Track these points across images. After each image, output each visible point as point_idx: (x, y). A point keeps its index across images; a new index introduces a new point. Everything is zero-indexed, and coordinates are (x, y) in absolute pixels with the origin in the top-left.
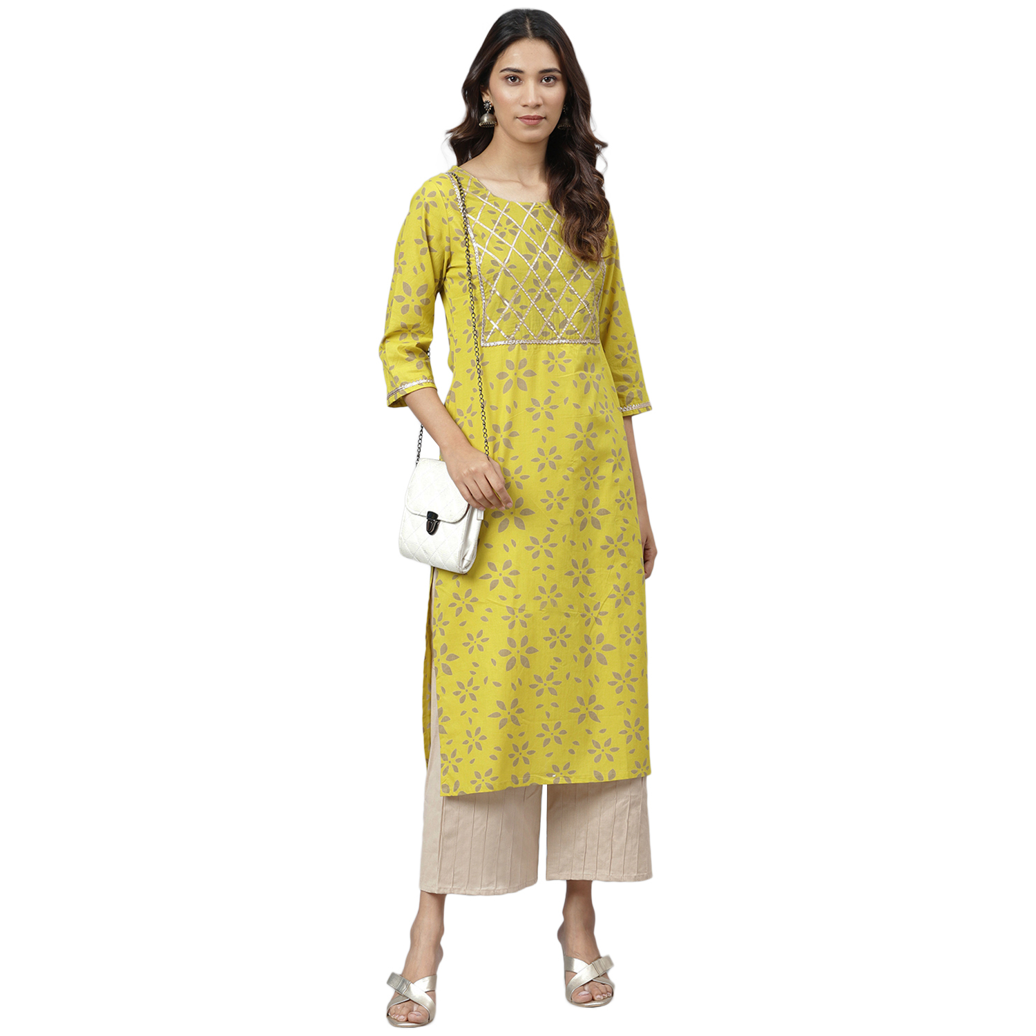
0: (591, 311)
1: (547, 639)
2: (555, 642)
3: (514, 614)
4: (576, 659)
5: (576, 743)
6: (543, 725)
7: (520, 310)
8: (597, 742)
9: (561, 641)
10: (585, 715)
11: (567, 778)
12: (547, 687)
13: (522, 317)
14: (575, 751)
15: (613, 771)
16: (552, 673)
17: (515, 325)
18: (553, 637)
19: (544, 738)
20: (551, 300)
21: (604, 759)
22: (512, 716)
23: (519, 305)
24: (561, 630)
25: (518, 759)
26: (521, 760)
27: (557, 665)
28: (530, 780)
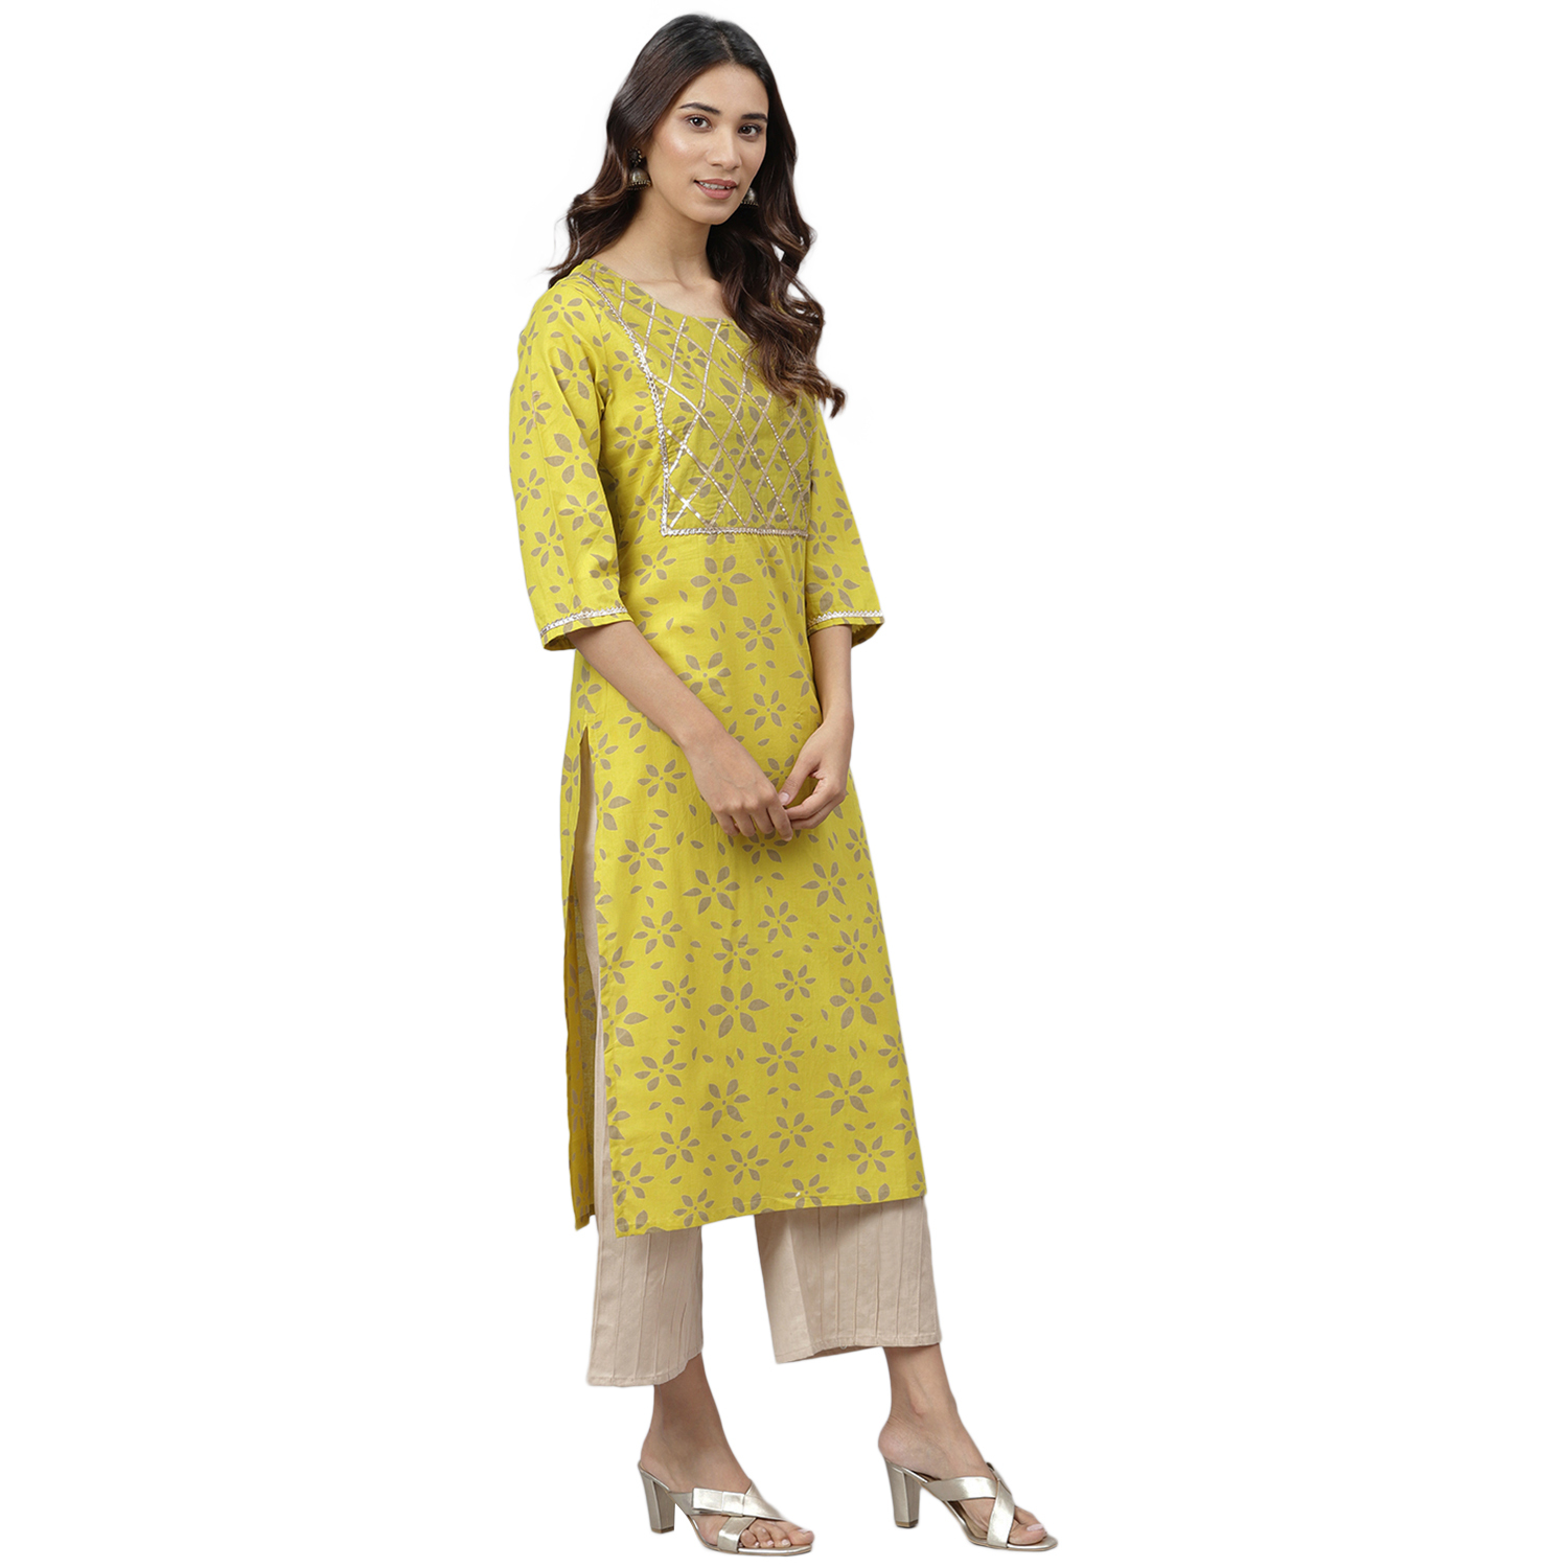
0: (801, 486)
1: (780, 986)
2: (792, 990)
3: (732, 950)
4: (825, 1015)
5: (828, 1145)
6: (778, 1119)
7: (723, 481)
8: (862, 1144)
9: (801, 988)
10: (843, 1101)
11: (816, 1199)
12: (782, 1060)
13: (726, 492)
14: (828, 1157)
15: (885, 1186)
16: (790, 1039)
17: (716, 505)
18: (788, 982)
19: (780, 1139)
20: (758, 468)
21: (872, 1169)
22: (728, 1107)
23: (721, 474)
24: (800, 972)
25: (741, 1173)
26: (747, 1174)
27: (796, 1026)
28: (761, 1204)
